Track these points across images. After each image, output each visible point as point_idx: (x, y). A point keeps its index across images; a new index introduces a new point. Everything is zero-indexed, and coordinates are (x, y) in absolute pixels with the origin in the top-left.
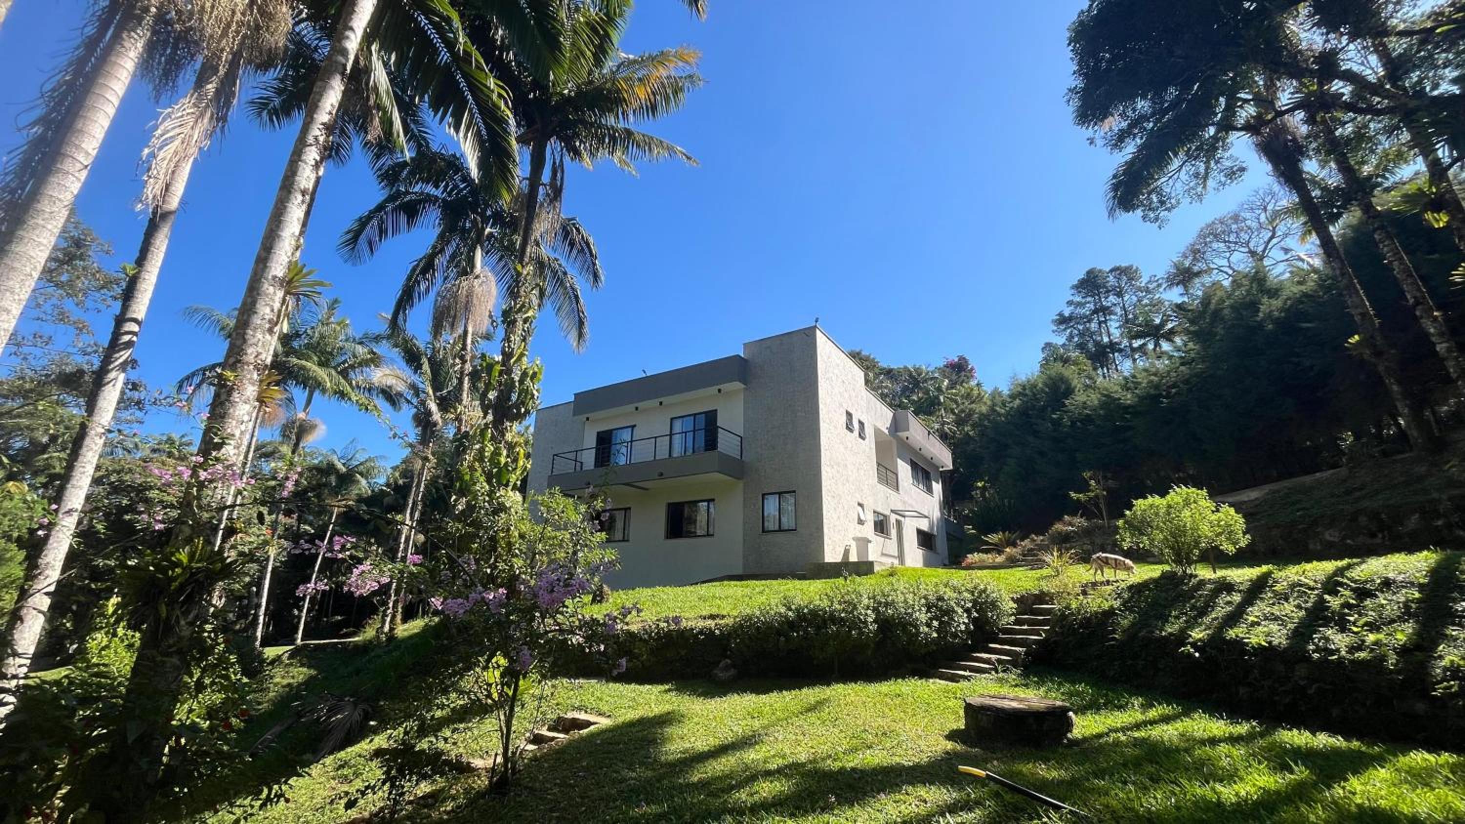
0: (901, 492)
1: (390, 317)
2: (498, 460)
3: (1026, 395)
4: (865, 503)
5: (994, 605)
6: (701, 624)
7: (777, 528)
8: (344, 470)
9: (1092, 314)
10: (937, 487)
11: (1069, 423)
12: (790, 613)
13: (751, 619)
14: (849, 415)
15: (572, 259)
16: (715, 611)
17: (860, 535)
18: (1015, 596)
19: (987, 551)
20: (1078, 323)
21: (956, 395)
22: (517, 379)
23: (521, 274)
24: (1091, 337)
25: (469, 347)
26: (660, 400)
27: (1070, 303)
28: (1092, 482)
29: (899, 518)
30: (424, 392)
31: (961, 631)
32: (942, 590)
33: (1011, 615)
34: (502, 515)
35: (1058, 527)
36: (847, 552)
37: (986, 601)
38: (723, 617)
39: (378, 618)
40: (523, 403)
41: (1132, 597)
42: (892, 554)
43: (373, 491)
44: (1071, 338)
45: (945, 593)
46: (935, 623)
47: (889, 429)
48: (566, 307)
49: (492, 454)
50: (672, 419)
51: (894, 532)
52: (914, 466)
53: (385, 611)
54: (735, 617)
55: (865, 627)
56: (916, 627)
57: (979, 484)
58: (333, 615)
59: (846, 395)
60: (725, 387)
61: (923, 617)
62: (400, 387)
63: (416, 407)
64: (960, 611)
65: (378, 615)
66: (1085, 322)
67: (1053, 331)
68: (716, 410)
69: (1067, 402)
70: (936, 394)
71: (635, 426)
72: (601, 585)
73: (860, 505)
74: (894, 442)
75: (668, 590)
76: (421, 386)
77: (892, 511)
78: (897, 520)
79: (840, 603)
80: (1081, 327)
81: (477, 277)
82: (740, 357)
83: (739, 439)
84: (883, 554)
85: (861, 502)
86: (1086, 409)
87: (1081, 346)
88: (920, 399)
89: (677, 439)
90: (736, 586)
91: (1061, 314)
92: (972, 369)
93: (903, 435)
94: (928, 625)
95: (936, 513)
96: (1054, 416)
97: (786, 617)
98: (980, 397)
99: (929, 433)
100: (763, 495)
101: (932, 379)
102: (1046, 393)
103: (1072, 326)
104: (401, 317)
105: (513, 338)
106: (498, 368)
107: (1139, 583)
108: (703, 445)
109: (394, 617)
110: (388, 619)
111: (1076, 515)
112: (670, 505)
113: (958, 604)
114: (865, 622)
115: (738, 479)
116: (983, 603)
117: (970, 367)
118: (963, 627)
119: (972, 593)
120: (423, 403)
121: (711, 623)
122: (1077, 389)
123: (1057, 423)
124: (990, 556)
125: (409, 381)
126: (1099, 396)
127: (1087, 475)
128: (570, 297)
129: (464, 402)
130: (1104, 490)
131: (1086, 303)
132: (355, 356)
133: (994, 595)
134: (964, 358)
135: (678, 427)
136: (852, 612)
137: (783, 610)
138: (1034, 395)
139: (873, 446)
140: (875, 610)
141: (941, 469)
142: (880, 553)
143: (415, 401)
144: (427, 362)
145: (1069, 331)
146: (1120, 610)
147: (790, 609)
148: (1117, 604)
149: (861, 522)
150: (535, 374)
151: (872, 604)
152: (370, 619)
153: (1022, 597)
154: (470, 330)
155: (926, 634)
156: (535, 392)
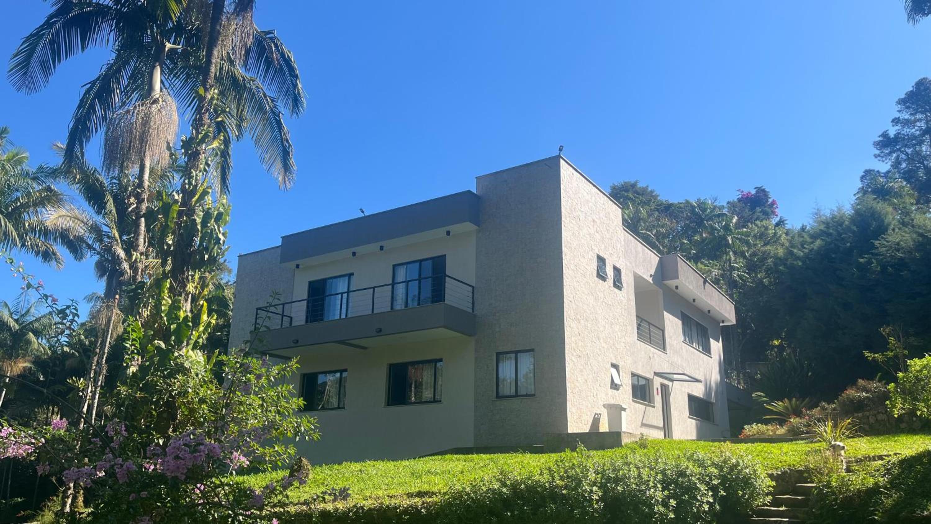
0: (668, 351)
1: (64, 147)
2: (176, 314)
3: (830, 234)
4: (621, 364)
5: (747, 482)
6: (406, 502)
7: (513, 392)
8: (17, 327)
9: (923, 135)
10: (717, 346)
11: (879, 268)
12: (504, 490)
13: (461, 496)
14: (601, 260)
15: (268, 80)
16: (425, 488)
17: (612, 402)
18: (775, 473)
19: (766, 422)
20: (906, 146)
21: (747, 235)
22: (198, 220)
23: (205, 98)
24: (923, 163)
25: (146, 184)
26: (381, 244)
27: (896, 121)
28: (892, 340)
29: (666, 382)
30: (108, 237)
31: (704, 511)
32: (684, 463)
33: (767, 494)
34: (180, 377)
35: (851, 393)
36: (596, 421)
37: (737, 478)
38: (434, 494)
39: (57, 500)
40: (207, 249)
41: (902, 472)
42: (656, 424)
43: (54, 352)
44: (897, 164)
45: (687, 468)
46: (673, 502)
47: (654, 277)
48: (267, 135)
49: (170, 307)
50: (394, 266)
51: (658, 399)
52: (687, 321)
53: (65, 492)
54: (445, 494)
55: (589, 506)
56: (651, 507)
57: (776, 343)
58: (13, 496)
59: (598, 236)
60: (455, 229)
61: (659, 495)
62: (80, 230)
63: (99, 253)
64: (703, 488)
65: (57, 496)
66: (915, 145)
67: (876, 156)
68: (445, 255)
69: (877, 243)
70: (722, 233)
71: (352, 274)
72: (300, 459)
73: (614, 366)
74: (661, 291)
75: (380, 465)
76: (105, 228)
77: (656, 374)
78: (662, 385)
79: (562, 478)
80: (909, 151)
81: (156, 101)
82: (473, 194)
83: (471, 288)
84: (643, 425)
85: (614, 362)
86: (898, 250)
87: (909, 176)
88: (703, 240)
89: (401, 290)
90: (458, 460)
91: (885, 135)
92: (774, 203)
93: (672, 283)
94: (665, 504)
95: (715, 377)
96: (861, 260)
97: (501, 494)
98: (776, 239)
99: (705, 281)
100: (498, 354)
101: (719, 216)
102: (853, 232)
103: (899, 150)
104: (77, 147)
105: (194, 173)
106: (176, 208)
107: (912, 456)
108: (429, 295)
109: (75, 498)
110: (69, 501)
111: (872, 379)
112: (392, 367)
113: (702, 480)
114: (590, 500)
115: (470, 335)
116: (734, 480)
117: (770, 200)
118: (706, 507)
119: (721, 468)
120: (108, 249)
121: (417, 501)
122: (892, 227)
123: (863, 268)
124: (770, 427)
125: (90, 223)
126: (915, 236)
127: (884, 330)
128: (271, 123)
129: (141, 248)
130: (905, 349)
131: (916, 121)
132: (29, 194)
133: (747, 471)
134: (763, 191)
135: (401, 275)
136: (575, 489)
137: (496, 486)
138: (840, 234)
139: (633, 297)
140: (602, 487)
141: (721, 324)
142: (640, 424)
143: (97, 246)
144: (111, 201)
145: (894, 155)
146: (886, 488)
147: (504, 485)
148: (882, 481)
149: (615, 386)
150: (220, 215)
151: (599, 480)
152: (50, 500)
153: (784, 473)
154: (148, 164)
155: (661, 514)
156: (221, 236)
